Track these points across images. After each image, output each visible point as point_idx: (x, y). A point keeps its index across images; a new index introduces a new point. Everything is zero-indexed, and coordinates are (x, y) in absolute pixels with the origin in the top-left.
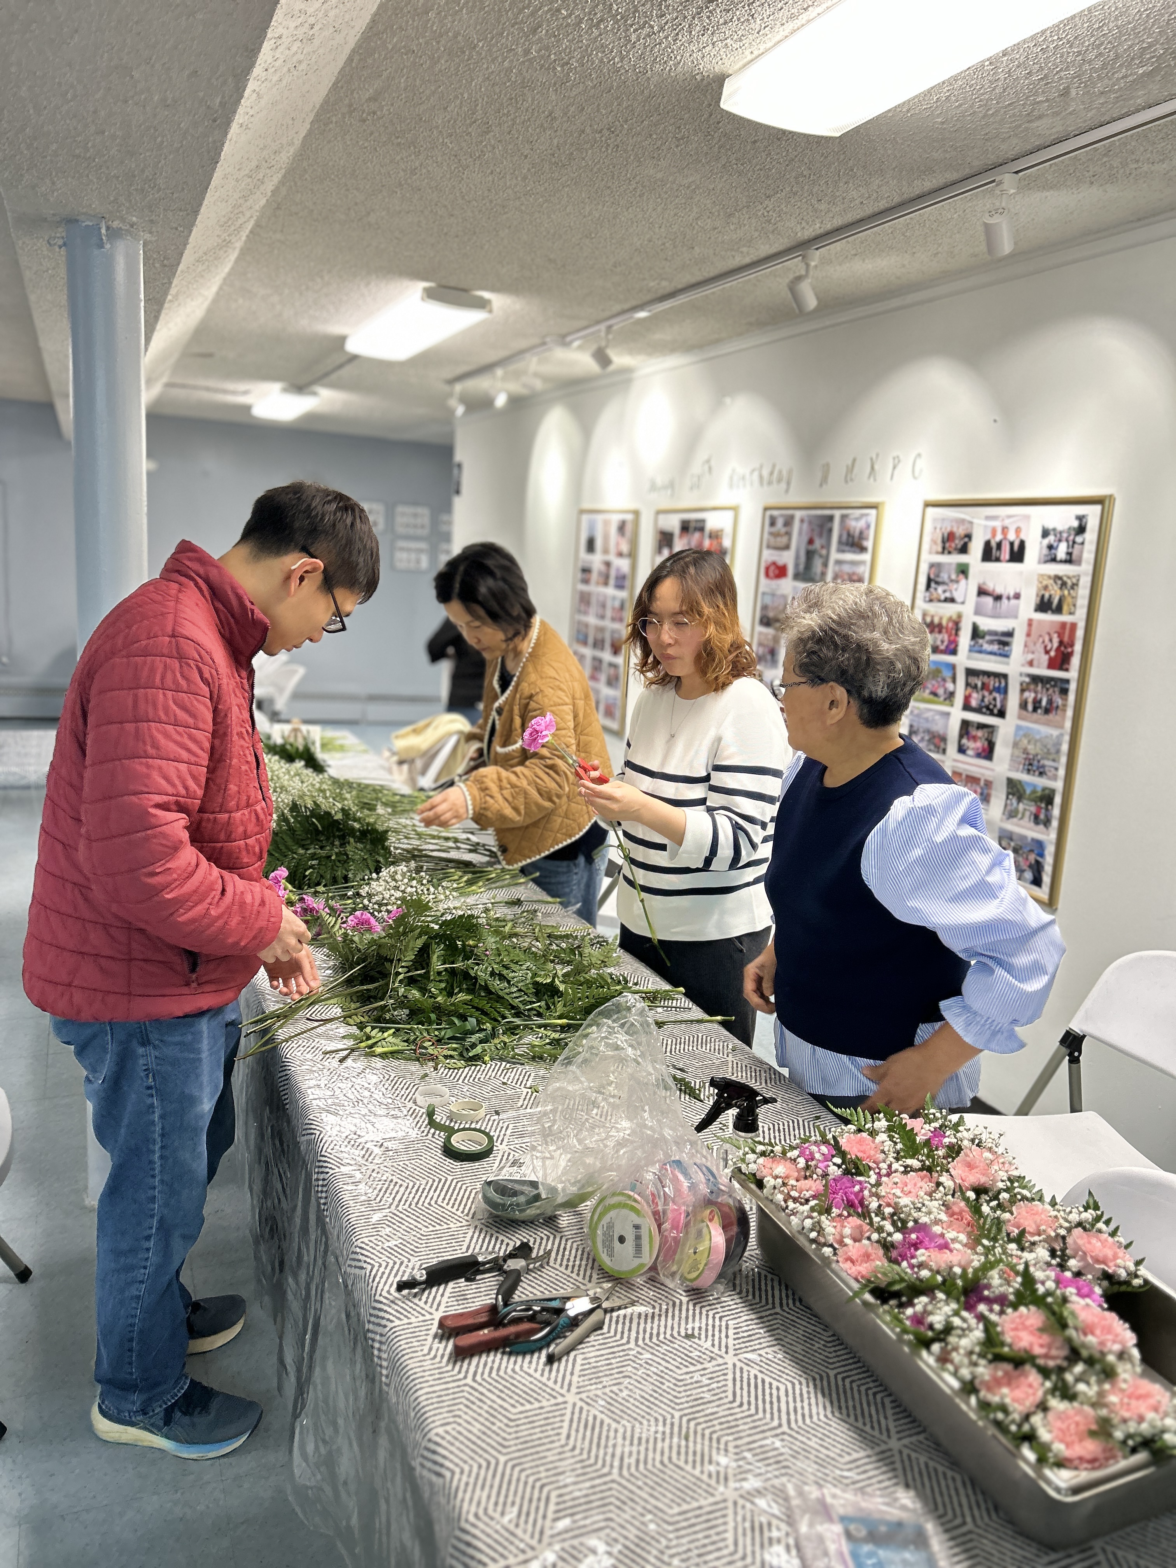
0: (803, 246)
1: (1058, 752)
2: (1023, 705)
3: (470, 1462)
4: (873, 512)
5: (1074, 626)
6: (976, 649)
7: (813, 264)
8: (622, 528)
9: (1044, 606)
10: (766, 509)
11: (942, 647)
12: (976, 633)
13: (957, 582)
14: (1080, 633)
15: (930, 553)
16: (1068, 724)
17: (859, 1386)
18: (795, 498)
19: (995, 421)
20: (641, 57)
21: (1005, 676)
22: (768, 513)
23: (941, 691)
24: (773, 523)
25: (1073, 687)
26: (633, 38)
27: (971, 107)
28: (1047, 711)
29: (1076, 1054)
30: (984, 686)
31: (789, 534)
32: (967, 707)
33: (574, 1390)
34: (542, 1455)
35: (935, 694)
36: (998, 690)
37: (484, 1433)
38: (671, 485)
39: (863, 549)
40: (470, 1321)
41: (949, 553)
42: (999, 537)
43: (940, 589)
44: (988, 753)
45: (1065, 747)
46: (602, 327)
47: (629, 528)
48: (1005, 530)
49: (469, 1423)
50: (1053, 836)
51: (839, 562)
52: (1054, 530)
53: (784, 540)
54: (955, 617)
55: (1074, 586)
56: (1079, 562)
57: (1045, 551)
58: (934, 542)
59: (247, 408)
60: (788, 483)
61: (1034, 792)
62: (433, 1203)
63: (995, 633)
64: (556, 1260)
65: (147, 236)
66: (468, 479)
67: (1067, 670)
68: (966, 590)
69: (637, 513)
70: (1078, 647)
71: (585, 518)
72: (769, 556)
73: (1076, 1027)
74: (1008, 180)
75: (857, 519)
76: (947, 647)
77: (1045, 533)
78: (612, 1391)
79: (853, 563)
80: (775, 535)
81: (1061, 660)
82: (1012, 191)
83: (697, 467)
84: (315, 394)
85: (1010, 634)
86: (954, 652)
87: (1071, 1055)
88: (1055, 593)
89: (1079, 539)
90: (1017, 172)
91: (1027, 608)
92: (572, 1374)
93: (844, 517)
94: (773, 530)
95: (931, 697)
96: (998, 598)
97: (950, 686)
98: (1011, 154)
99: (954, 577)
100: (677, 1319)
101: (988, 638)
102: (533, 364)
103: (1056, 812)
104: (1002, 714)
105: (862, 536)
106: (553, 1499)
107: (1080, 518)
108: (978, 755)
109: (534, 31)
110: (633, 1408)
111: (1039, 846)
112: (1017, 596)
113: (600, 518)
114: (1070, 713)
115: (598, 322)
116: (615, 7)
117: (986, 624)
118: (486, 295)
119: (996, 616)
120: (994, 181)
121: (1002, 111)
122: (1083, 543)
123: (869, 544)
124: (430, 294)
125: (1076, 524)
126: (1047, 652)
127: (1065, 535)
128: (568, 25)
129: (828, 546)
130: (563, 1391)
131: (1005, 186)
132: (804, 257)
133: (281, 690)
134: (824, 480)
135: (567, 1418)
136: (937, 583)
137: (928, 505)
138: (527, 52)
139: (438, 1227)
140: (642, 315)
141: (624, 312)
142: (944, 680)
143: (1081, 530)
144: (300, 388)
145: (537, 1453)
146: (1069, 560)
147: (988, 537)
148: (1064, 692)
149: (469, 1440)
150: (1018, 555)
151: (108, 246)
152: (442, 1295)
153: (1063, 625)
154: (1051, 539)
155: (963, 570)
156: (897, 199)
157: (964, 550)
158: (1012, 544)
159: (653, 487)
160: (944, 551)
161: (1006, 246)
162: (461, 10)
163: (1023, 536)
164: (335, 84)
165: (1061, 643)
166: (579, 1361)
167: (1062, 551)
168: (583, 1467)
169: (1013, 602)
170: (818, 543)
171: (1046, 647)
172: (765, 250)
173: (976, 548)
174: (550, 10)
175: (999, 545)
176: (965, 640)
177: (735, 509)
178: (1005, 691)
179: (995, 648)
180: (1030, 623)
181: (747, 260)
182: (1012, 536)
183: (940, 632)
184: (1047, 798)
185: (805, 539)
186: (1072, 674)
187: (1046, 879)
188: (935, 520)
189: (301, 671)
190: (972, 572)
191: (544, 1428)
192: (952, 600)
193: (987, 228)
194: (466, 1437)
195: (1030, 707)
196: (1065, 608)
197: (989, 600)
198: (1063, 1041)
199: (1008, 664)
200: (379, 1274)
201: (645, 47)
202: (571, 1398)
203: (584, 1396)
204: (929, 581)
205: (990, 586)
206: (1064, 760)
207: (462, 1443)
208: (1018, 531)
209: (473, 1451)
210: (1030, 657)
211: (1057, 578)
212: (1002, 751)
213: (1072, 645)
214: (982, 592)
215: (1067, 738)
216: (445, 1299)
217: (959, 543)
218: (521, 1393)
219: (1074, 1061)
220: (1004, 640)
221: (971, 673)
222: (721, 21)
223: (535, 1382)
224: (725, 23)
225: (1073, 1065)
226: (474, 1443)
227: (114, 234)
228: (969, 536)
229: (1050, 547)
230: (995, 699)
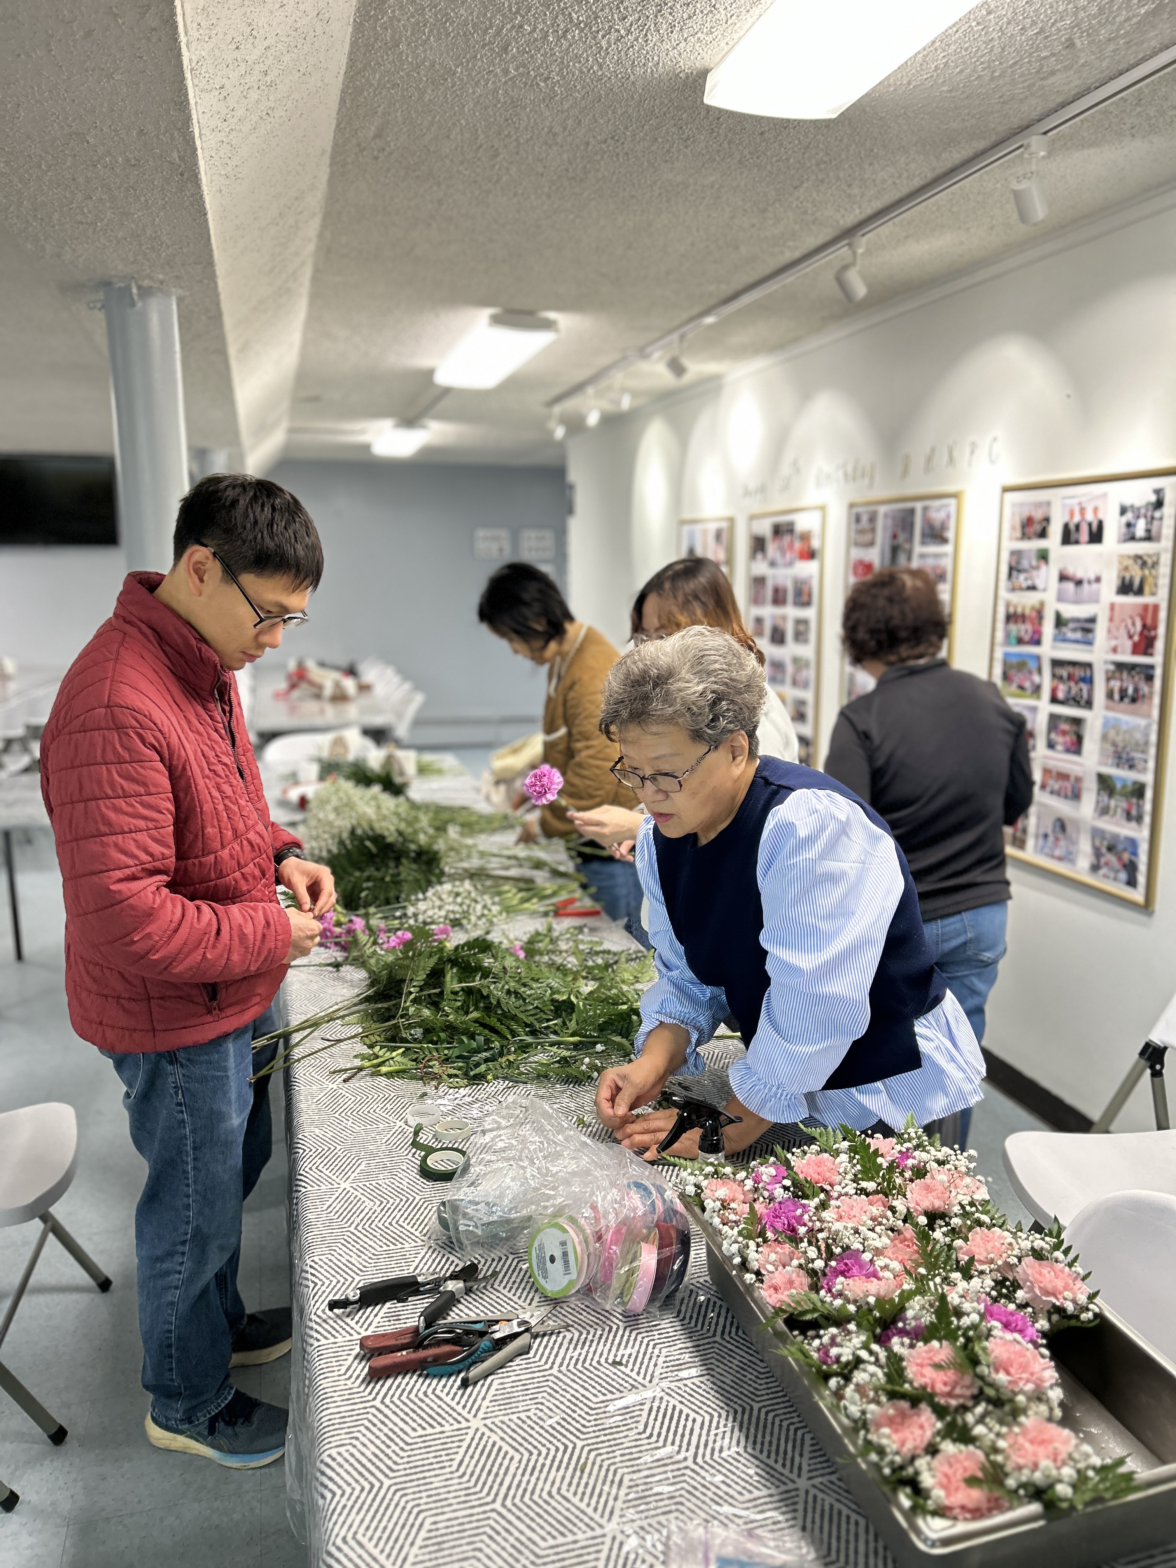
0: (849, 233)
1: (1147, 743)
2: (1110, 695)
3: (354, 1484)
4: (952, 502)
5: (1156, 608)
6: (1060, 638)
7: (860, 251)
8: (718, 536)
9: (1125, 588)
10: (852, 506)
11: (1027, 638)
12: (1060, 622)
13: (1037, 568)
14: (1163, 615)
15: (1011, 539)
16: (1155, 713)
17: (781, 1421)
18: (880, 492)
19: (1068, 396)
20: (618, 62)
21: (1089, 666)
22: (855, 510)
23: (1027, 685)
24: (858, 519)
25: (1158, 672)
26: (604, 43)
27: (975, 70)
28: (1134, 700)
29: (1158, 1067)
30: (1070, 677)
31: (873, 530)
32: (1054, 700)
33: (481, 1415)
34: (428, 1480)
35: (1021, 687)
36: (1083, 680)
37: (376, 1456)
38: (762, 489)
39: (944, 541)
40: (392, 1342)
41: (1029, 538)
42: (1077, 518)
43: (1022, 577)
44: (1076, 746)
45: (1153, 738)
46: (675, 336)
47: (725, 536)
48: (1082, 511)
49: (364, 1445)
50: (1145, 833)
51: (923, 556)
52: (1132, 506)
53: (867, 537)
54: (1037, 606)
55: (1155, 564)
56: (1158, 539)
57: (1124, 530)
58: (1013, 528)
59: (367, 447)
60: (872, 478)
61: (1124, 787)
62: (394, 1223)
63: (1077, 620)
64: (501, 1282)
65: (180, 291)
66: (583, 499)
67: (1151, 655)
68: (1047, 576)
69: (731, 520)
70: (1161, 630)
71: (686, 529)
72: (857, 554)
73: (1157, 1037)
74: (1036, 143)
75: (938, 510)
76: (1032, 638)
77: (1123, 511)
78: (519, 1418)
79: (937, 556)
80: (860, 532)
81: (1145, 645)
82: (1042, 154)
83: (786, 469)
84: (424, 427)
85: (1092, 620)
86: (1037, 642)
87: (1152, 1067)
88: (1136, 573)
89: (1157, 514)
90: (1045, 133)
91: (1108, 592)
92: (484, 1398)
93: (925, 509)
94: (860, 527)
95: (1019, 691)
96: (1079, 583)
97: (1036, 678)
98: (1034, 115)
99: (1034, 563)
100: (609, 1345)
101: (1071, 625)
102: (618, 378)
103: (1148, 807)
104: (1089, 704)
105: (944, 527)
106: (427, 1526)
107: (1158, 492)
108: (1068, 751)
109: (505, 49)
110: (537, 1436)
111: (1133, 844)
112: (1098, 580)
113: (698, 528)
114: (1156, 700)
115: (671, 331)
116: (575, 16)
117: (1070, 611)
118: (552, 315)
119: (1078, 601)
120: (1021, 146)
121: (1010, 71)
122: (1161, 519)
123: (950, 534)
124: (496, 320)
125: (1153, 498)
126: (1131, 637)
127: (1143, 511)
128: (536, 40)
129: (910, 539)
130: (470, 1417)
131: (1033, 149)
132: (850, 245)
133: (400, 716)
134: (905, 472)
135: (465, 1444)
136: (1019, 571)
137: (1006, 490)
138: (506, 72)
139: (392, 1247)
140: (710, 320)
141: (691, 319)
142: (1030, 672)
143: (1159, 504)
144: (409, 421)
145: (424, 1478)
146: (1149, 537)
147: (1066, 519)
148: (1150, 678)
149: (360, 1462)
150: (1096, 537)
151: (140, 304)
152: (376, 1315)
153: (1146, 607)
154: (1129, 516)
155: (1043, 556)
156: (930, 176)
157: (1043, 534)
158: (1090, 525)
159: (747, 493)
160: (1025, 536)
161: (1040, 211)
162: (428, 38)
163: (1101, 516)
164: (338, 125)
165: (1144, 626)
166: (495, 1386)
167: (1140, 529)
168: (466, 1495)
169: (1095, 586)
170: (901, 538)
171: (1129, 632)
172: (812, 241)
173: (1056, 531)
174: (513, 27)
175: (1077, 527)
176: (1048, 628)
177: (823, 508)
178: (1089, 681)
179: (1078, 635)
180: (1112, 607)
181: (797, 254)
182: (1090, 517)
183: (1024, 622)
184: (1139, 791)
185: (889, 534)
186: (1157, 659)
187: (1141, 879)
188: (1014, 505)
189: (419, 699)
190: (1052, 556)
191: (438, 1454)
192: (1033, 588)
193: (1017, 195)
194: (357, 1460)
195: (1117, 696)
196: (1147, 589)
197: (1070, 586)
198: (1142, 1053)
199: (1091, 652)
200: (320, 1293)
201: (619, 52)
202: (475, 1423)
203: (488, 1422)
204: (1011, 569)
205: (1071, 571)
206: (1152, 751)
207: (351, 1465)
208: (1096, 510)
209: (360, 1473)
210: (1113, 643)
211: (1138, 557)
212: (1091, 744)
213: (1155, 627)
214: (1063, 578)
215: (1155, 728)
216: (378, 1319)
217: (1038, 528)
218: (425, 1416)
219: (1157, 1074)
220: (1087, 626)
221: (1056, 663)
222: (685, 16)
223: (444, 1406)
224: (690, 17)
225: (1157, 1079)
226: (363, 1466)
227: (146, 293)
228: (1047, 520)
229: (1129, 525)
230: (1081, 690)
